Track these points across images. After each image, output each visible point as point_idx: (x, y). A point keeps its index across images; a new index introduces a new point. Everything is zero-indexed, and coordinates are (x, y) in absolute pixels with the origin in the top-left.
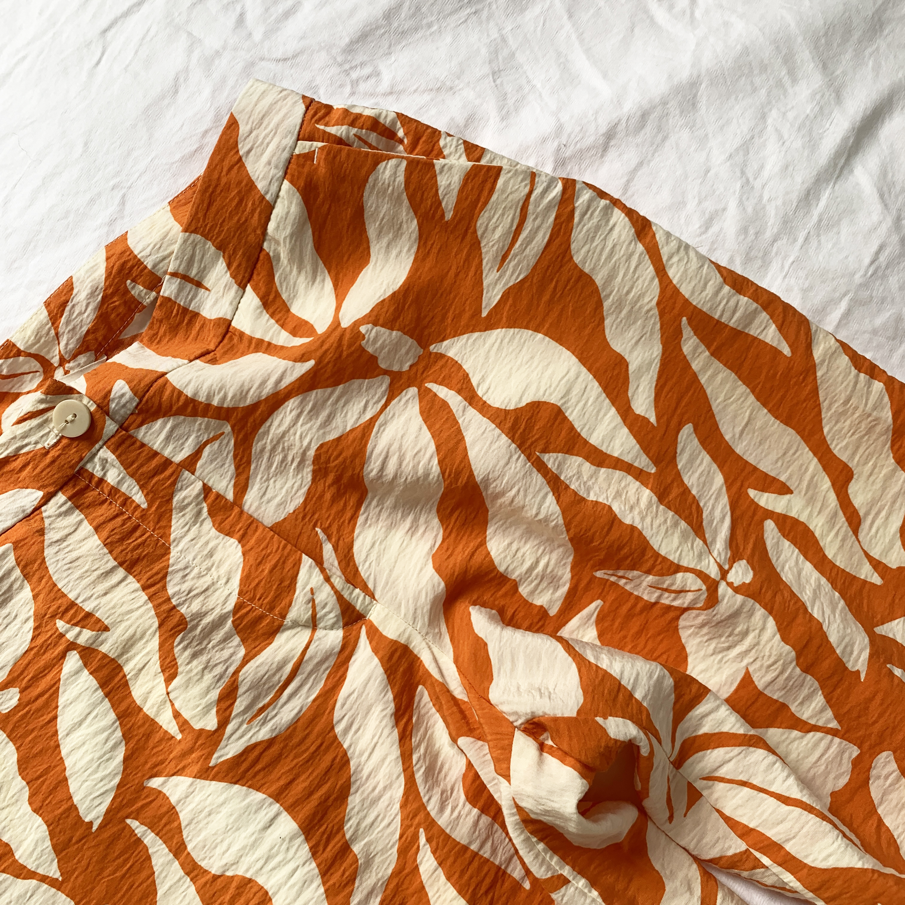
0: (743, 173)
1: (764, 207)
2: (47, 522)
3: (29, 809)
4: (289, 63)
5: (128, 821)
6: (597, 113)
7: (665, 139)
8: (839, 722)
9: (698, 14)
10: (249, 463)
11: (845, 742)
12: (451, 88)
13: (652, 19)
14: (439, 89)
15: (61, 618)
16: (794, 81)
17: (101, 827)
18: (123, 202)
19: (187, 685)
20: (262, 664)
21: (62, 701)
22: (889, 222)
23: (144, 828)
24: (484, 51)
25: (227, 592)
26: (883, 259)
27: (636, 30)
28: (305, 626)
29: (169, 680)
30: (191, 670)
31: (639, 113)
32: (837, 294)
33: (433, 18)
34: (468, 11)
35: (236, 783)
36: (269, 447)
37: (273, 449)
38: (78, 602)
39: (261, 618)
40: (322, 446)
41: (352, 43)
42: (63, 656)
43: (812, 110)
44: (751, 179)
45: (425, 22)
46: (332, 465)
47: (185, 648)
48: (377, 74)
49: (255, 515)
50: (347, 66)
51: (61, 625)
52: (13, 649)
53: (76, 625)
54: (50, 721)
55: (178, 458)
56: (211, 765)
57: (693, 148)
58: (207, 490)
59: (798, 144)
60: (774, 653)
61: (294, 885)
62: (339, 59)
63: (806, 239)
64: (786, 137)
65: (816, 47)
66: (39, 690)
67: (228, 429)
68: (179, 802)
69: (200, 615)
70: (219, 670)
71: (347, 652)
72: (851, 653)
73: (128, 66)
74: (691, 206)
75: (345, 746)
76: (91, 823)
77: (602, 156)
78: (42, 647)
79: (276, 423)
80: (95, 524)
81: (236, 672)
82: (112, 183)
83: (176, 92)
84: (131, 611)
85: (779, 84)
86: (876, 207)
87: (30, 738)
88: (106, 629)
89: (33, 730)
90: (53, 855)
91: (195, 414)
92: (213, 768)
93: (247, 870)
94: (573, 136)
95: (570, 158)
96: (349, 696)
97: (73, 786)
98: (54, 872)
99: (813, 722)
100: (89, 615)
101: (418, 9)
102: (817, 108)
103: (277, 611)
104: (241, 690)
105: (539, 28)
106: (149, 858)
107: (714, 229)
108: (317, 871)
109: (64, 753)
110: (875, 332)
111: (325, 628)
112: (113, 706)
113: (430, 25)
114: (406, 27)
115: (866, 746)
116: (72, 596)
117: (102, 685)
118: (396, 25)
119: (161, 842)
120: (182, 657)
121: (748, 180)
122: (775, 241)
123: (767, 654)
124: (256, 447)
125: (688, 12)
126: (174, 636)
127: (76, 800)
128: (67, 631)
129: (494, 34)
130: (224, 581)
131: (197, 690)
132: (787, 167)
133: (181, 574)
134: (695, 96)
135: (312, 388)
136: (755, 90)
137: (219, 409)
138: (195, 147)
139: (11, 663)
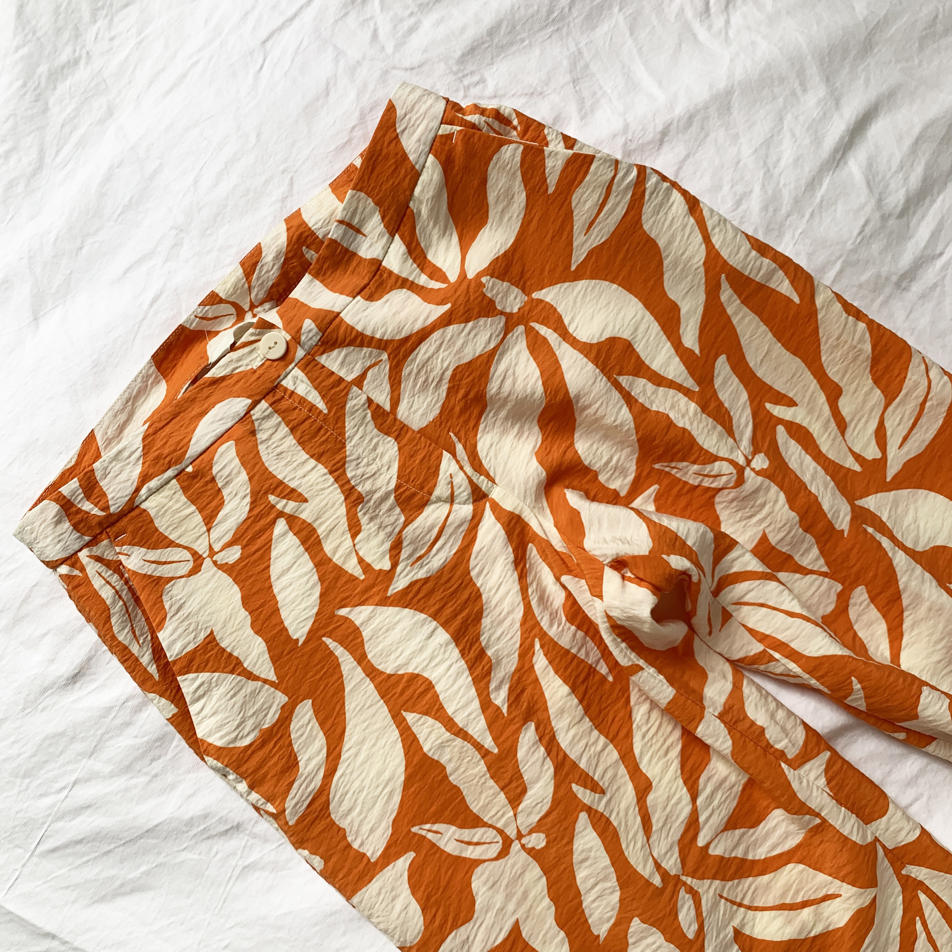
0: (765, 163)
1: (781, 190)
2: (256, 424)
3: (252, 632)
4: (415, 71)
5: (324, 639)
6: (655, 115)
7: (707, 135)
8: (829, 567)
9: (731, 33)
10: (400, 383)
11: (832, 581)
12: (541, 93)
13: (695, 36)
14: (532, 93)
15: (272, 494)
16: (805, 91)
17: (305, 642)
18: (291, 183)
19: (368, 538)
20: (417, 527)
21: (274, 554)
22: (873, 202)
23: (335, 644)
24: (565, 63)
25: (388, 477)
26: (868, 230)
27: (683, 46)
28: (445, 501)
29: (354, 536)
30: (370, 528)
31: (687, 116)
32: (833, 258)
33: (526, 34)
34: (552, 28)
35: (406, 607)
36: (415, 371)
37: (419, 372)
38: (285, 481)
39: (414, 495)
40: (457, 367)
41: (463, 55)
42: (274, 522)
43: (818, 115)
44: (771, 169)
45: (518, 38)
46: (464, 382)
47: (365, 514)
48: (482, 81)
49: (406, 423)
50: (460, 75)
51: (272, 498)
52: (236, 517)
53: (283, 498)
54: (264, 570)
55: (349, 378)
56: (389, 595)
57: (728, 143)
58: (370, 401)
59: (807, 141)
60: (784, 518)
61: (450, 676)
62: (455, 68)
63: (812, 215)
64: (798, 135)
65: (822, 65)
66: (256, 547)
67: (385, 356)
68: (362, 624)
69: (372, 492)
70: (389, 529)
71: (476, 521)
72: (838, 517)
73: (287, 72)
74: (726, 189)
75: (478, 585)
76: (297, 640)
77: (659, 149)
78: (258, 515)
79: (422, 352)
80: (290, 426)
81: (401, 532)
82: (282, 168)
83: (328, 94)
84: (324, 489)
85: (793, 94)
86: (864, 190)
87: (250, 581)
88: (306, 501)
89: (252, 576)
90: (271, 665)
91: (361, 345)
92: (390, 597)
93: (416, 668)
94: (636, 133)
95: (634, 150)
96: (481, 550)
97: (284, 614)
98: (272, 676)
99: (810, 567)
100: (293, 490)
101: (514, 27)
102: (821, 114)
103: (425, 490)
104: (405, 544)
105: (607, 43)
106: (339, 665)
107: (743, 207)
108: (465, 666)
109: (275, 591)
110: (860, 286)
111: (460, 503)
112: (311, 558)
113: (522, 41)
114: (505, 42)
115: (847, 583)
116: (280, 477)
117: (303, 543)
118: (497, 40)
119: (348, 653)
120: (364, 520)
121: (769, 170)
122: (788, 216)
123: (779, 519)
124: (405, 372)
125: (723, 32)
126: (356, 505)
127: (286, 624)
128: (277, 503)
129: (573, 49)
130: (386, 468)
131: (375, 542)
132: (798, 160)
133: (355, 463)
134: (729, 103)
135: (449, 324)
136: (775, 98)
137: (380, 340)
138: (346, 139)
139: (235, 528)
